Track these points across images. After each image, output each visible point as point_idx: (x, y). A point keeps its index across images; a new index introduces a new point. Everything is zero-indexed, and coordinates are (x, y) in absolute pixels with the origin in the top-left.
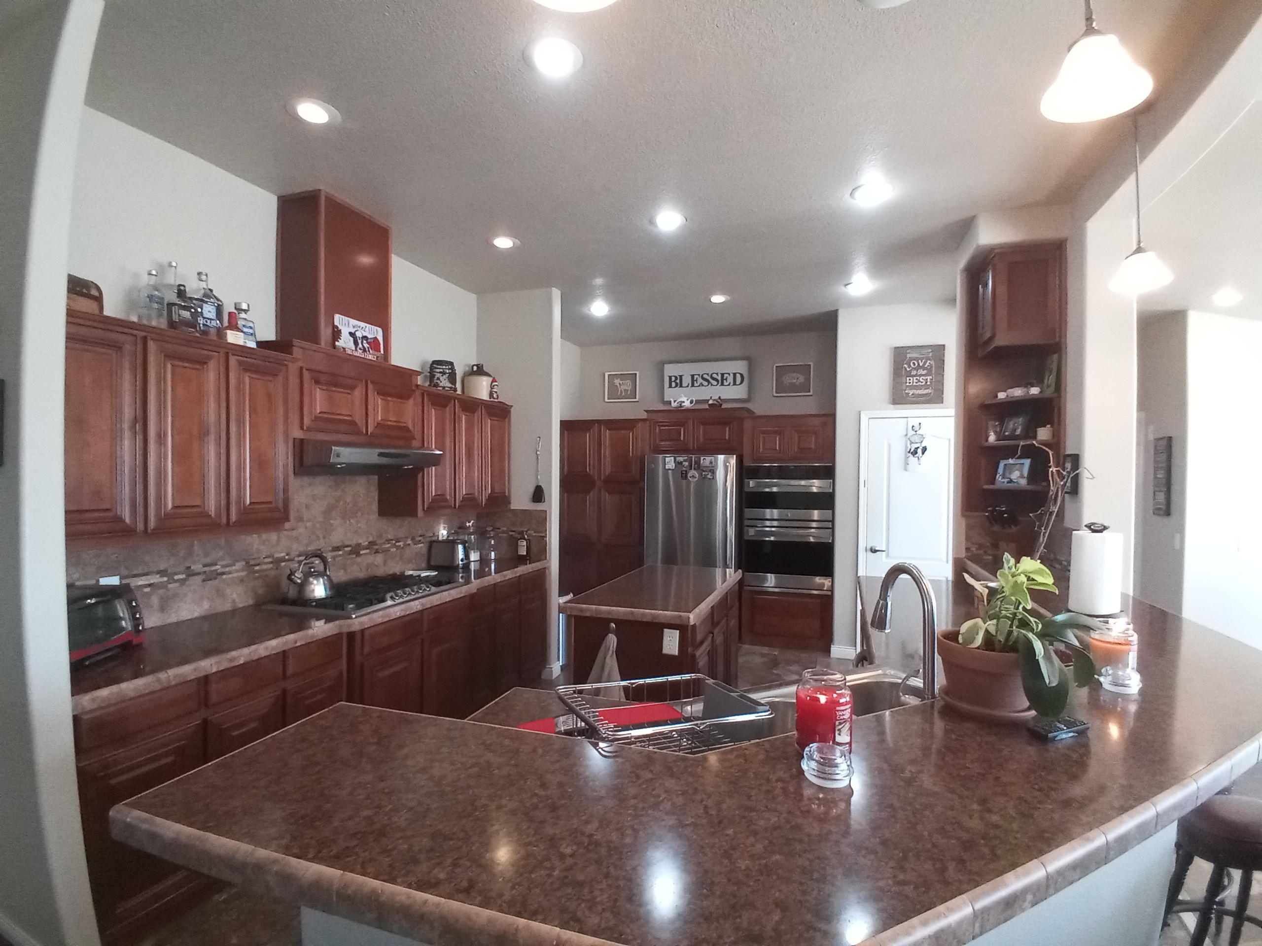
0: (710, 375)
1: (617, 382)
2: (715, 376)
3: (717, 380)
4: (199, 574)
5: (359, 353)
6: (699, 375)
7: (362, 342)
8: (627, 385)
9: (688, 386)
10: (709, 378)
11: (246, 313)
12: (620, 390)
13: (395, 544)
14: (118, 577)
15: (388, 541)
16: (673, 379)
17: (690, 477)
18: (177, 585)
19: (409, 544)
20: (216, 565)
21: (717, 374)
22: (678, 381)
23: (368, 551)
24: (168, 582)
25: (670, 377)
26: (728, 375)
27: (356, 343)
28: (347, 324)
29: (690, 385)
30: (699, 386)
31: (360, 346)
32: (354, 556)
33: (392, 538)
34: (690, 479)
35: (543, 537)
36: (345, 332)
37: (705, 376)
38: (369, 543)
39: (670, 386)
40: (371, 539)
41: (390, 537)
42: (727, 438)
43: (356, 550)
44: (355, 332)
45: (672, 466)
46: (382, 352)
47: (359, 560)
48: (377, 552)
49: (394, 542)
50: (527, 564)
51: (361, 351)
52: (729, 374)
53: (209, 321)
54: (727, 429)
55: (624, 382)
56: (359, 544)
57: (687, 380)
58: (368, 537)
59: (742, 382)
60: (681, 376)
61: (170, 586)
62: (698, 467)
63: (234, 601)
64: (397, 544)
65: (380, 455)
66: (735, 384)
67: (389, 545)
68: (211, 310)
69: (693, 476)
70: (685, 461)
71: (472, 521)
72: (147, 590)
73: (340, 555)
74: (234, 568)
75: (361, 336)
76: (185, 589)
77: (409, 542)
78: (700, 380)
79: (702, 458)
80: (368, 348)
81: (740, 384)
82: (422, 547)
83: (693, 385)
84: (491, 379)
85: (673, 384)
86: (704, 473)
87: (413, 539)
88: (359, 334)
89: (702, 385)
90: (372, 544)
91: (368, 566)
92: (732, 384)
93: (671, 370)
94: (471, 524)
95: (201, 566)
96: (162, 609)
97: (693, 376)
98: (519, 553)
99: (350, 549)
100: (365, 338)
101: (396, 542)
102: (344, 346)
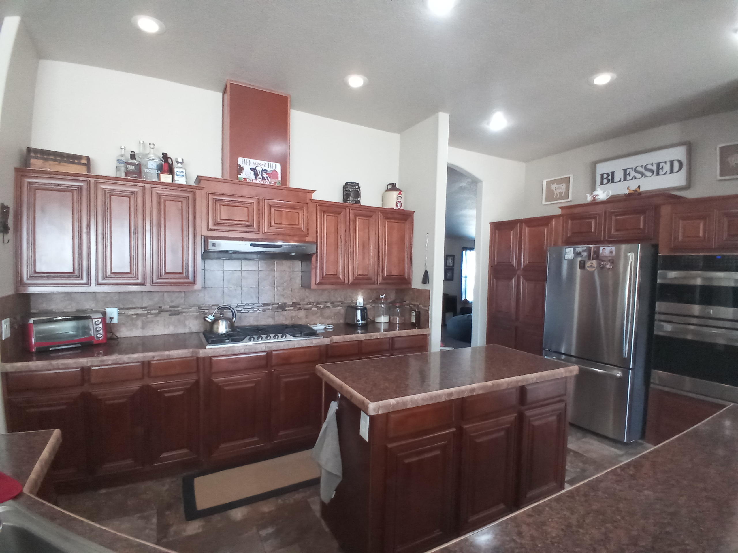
0: (644, 166)
1: (553, 187)
2: (649, 167)
3: (652, 171)
4: (167, 311)
5: (259, 181)
6: (632, 168)
7: (262, 174)
8: (562, 188)
9: (620, 181)
10: (643, 170)
11: (181, 164)
12: (555, 193)
13: (316, 305)
14: (117, 308)
15: (310, 303)
16: (605, 176)
17: (588, 267)
18: (153, 316)
19: (328, 307)
20: (179, 307)
21: (652, 165)
22: (610, 178)
23: (292, 308)
24: (148, 314)
25: (602, 175)
26: (664, 164)
27: (256, 174)
28: (249, 163)
29: (622, 180)
30: (632, 179)
31: (260, 176)
32: (281, 310)
33: (313, 301)
34: (588, 269)
35: (427, 310)
36: (247, 169)
37: (639, 169)
38: (293, 303)
39: (602, 183)
40: (294, 301)
41: (311, 300)
42: (641, 227)
43: (282, 307)
44: (255, 168)
45: (571, 257)
46: (280, 179)
47: (285, 313)
48: (300, 309)
49: (315, 304)
50: (416, 329)
51: (260, 180)
52: (665, 162)
53: (152, 170)
54: (642, 218)
55: (559, 186)
56: (285, 303)
57: (618, 175)
58: (292, 300)
59: (680, 168)
60: (613, 173)
61: (149, 316)
62: (597, 256)
63: (190, 328)
64: (317, 306)
65: (251, 245)
66: (672, 172)
67: (310, 306)
68: (154, 165)
69: (591, 266)
70: (584, 251)
71: (385, 295)
72: (135, 316)
73: (269, 309)
74: (190, 310)
75: (261, 170)
76: (158, 318)
77: (329, 304)
78: (633, 174)
79: (601, 248)
80: (267, 177)
81: (678, 171)
82: (341, 309)
83: (625, 179)
84: (398, 192)
85: (605, 181)
86: (602, 263)
87: (332, 303)
88: (259, 169)
89: (635, 178)
90: (294, 305)
91: (292, 318)
92: (669, 172)
93: (603, 168)
94: (383, 297)
95: (169, 307)
96: (143, 328)
97: (625, 171)
98: (412, 321)
99: (277, 305)
100: (265, 171)
101: (317, 304)
102: (245, 177)
